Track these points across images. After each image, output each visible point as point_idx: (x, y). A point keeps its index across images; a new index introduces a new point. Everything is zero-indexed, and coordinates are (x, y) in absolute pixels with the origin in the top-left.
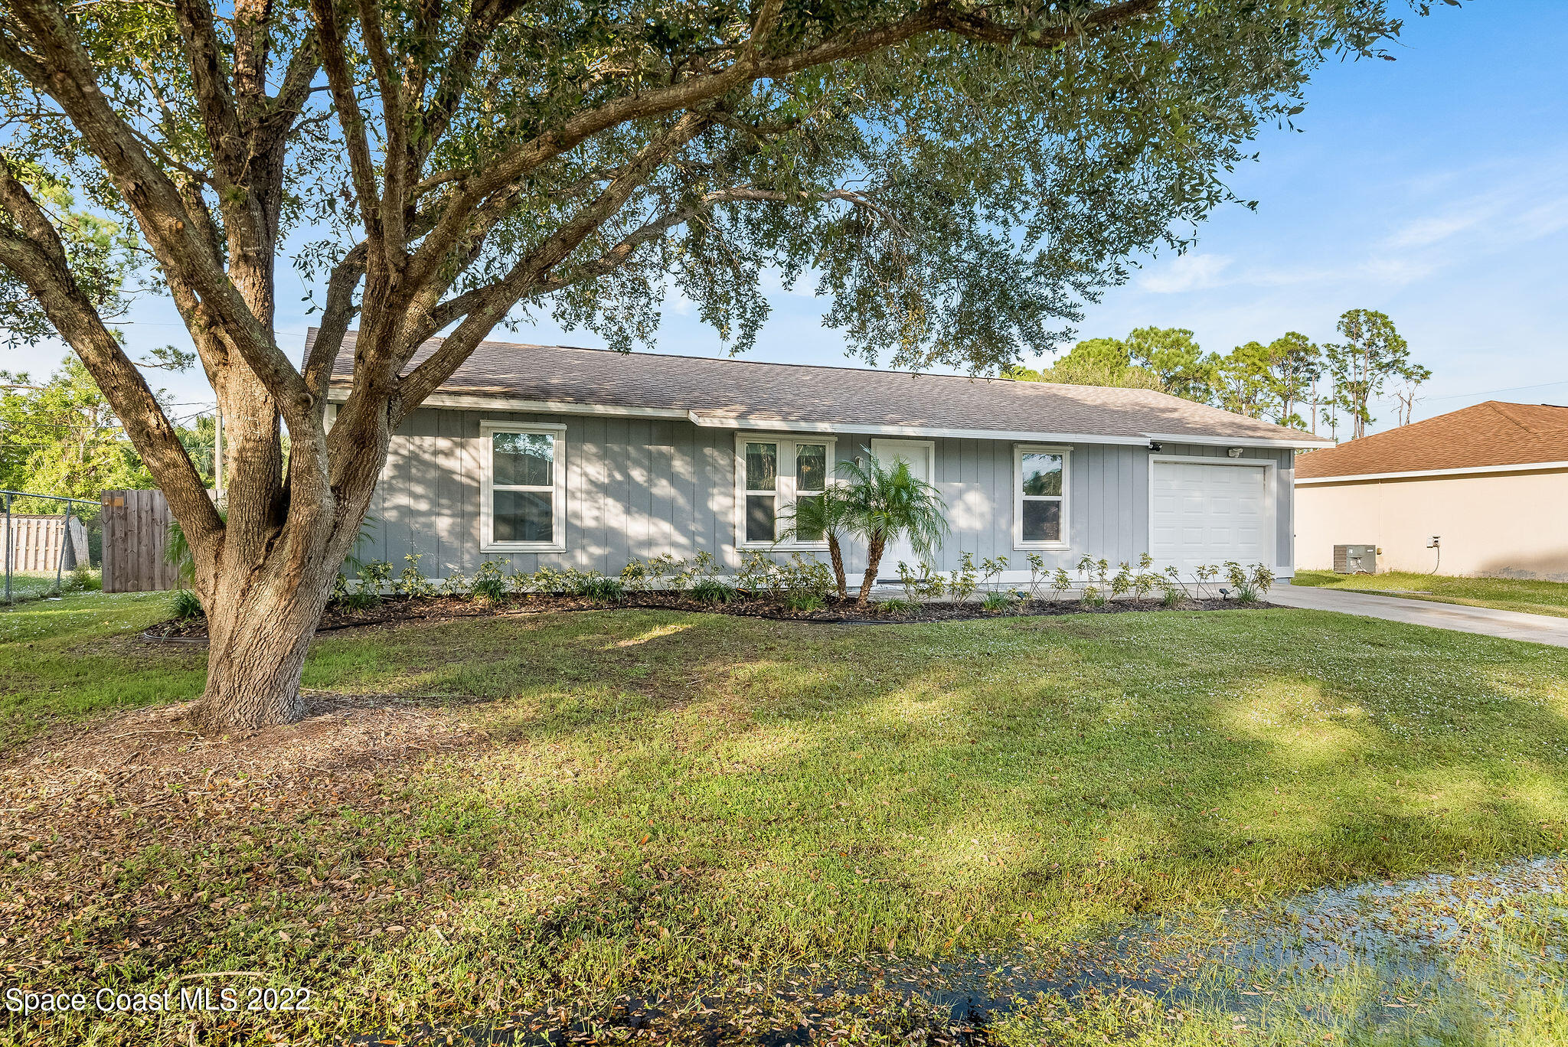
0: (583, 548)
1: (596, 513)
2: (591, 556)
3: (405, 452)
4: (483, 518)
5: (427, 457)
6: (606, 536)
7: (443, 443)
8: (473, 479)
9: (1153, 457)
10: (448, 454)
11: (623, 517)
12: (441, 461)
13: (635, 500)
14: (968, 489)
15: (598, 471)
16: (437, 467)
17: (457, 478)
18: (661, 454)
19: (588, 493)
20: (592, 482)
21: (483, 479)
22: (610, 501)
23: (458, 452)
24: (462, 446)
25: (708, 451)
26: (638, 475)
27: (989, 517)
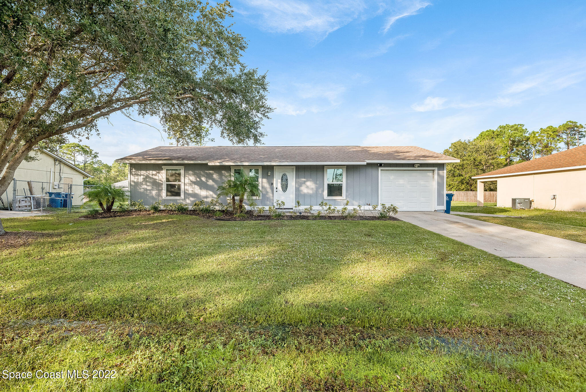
0: (189, 199)
1: (192, 189)
2: (190, 201)
3: (146, 175)
4: (163, 191)
5: (151, 176)
6: (195, 195)
7: (154, 172)
8: (161, 181)
9: (380, 169)
10: (156, 175)
11: (199, 190)
12: (154, 177)
13: (203, 186)
14: (307, 181)
15: (193, 178)
16: (153, 178)
17: (158, 181)
18: (210, 173)
19: (190, 184)
20: (191, 181)
21: (163, 181)
22: (196, 186)
23: (158, 174)
24: (159, 173)
25: (223, 172)
26: (203, 179)
27: (315, 189)
